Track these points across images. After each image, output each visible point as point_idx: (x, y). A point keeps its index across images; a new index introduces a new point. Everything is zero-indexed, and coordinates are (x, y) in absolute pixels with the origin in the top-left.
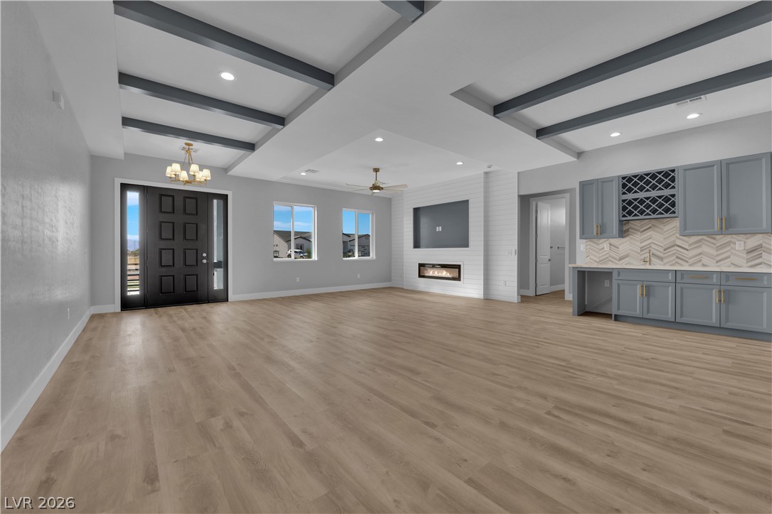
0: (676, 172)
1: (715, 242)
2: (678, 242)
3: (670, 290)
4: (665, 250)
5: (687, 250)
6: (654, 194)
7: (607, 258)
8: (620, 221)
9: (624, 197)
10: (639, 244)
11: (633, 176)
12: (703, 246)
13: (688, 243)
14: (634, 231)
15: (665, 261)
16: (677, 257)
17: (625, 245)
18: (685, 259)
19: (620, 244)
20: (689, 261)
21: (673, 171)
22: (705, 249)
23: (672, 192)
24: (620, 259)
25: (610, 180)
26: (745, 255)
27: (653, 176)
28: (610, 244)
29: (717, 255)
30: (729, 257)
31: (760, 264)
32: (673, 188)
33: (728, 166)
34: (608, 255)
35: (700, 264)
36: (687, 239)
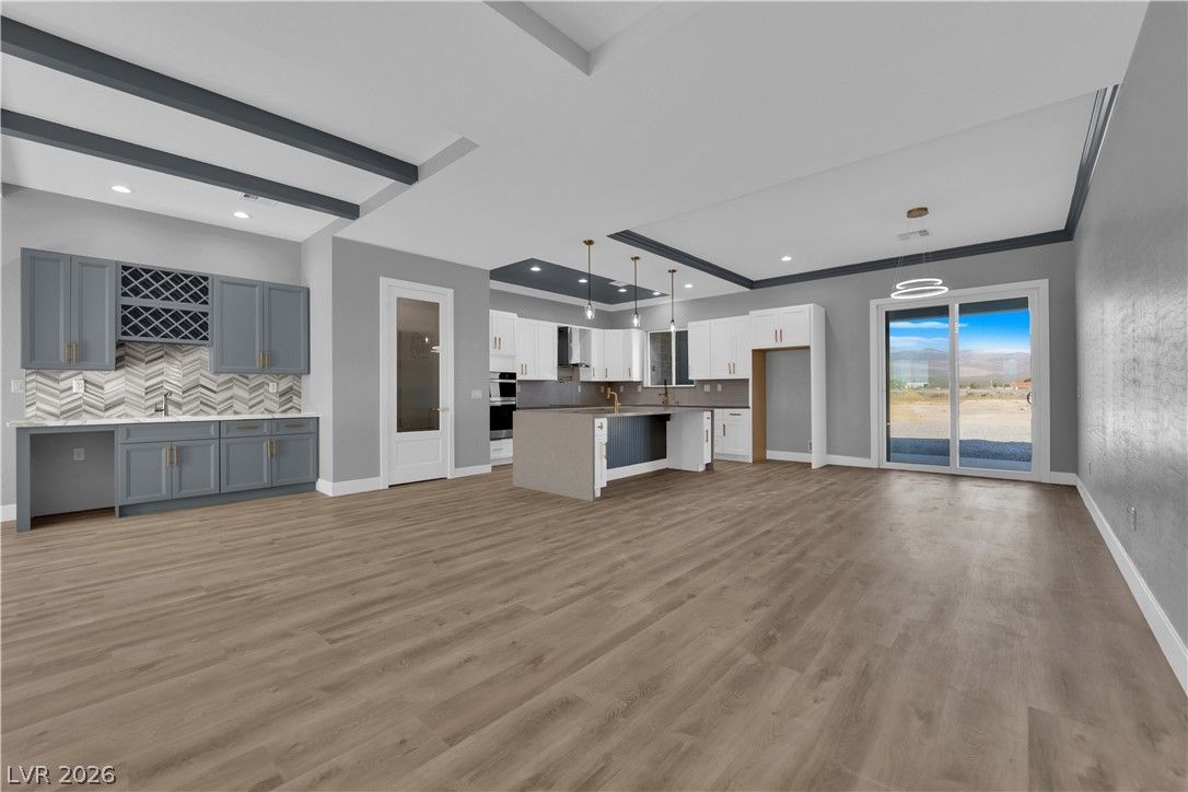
0: (210, 281)
1: (246, 381)
2: (203, 381)
3: (213, 449)
4: (184, 392)
5: (215, 392)
6: (176, 305)
7: (80, 406)
8: (118, 341)
9: (126, 301)
10: (142, 382)
11: (143, 270)
12: (235, 387)
13: (216, 382)
14: (134, 361)
15: (184, 409)
16: (202, 403)
17: (115, 384)
18: (212, 404)
19: (107, 382)
20: (218, 408)
21: (206, 279)
22: (237, 391)
23: (204, 308)
24: (107, 408)
25: (99, 264)
26: (277, 399)
27: (176, 279)
28: (86, 381)
29: (251, 399)
30: (262, 401)
31: (291, 408)
32: (205, 303)
33: (271, 290)
34: (81, 402)
35: (231, 411)
36: (214, 377)
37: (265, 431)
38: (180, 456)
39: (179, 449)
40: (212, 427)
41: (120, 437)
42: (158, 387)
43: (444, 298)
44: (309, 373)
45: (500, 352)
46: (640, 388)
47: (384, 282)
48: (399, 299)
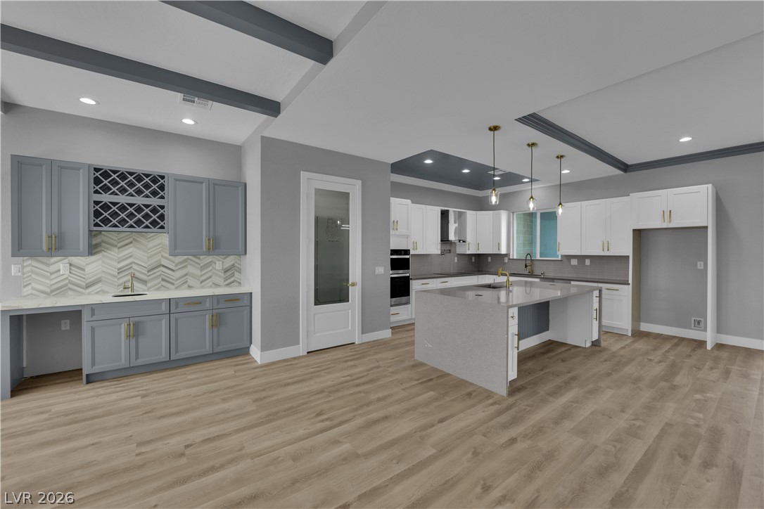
0: (166, 179)
1: (199, 261)
2: (164, 262)
3: (164, 323)
4: (148, 272)
5: (173, 271)
7: (66, 285)
8: (90, 231)
9: (97, 197)
10: (115, 263)
11: (111, 171)
12: (188, 266)
13: (174, 262)
14: (109, 246)
15: (149, 285)
16: (163, 280)
17: (94, 265)
18: (171, 281)
19: (87, 265)
20: (175, 283)
21: (163, 177)
22: (190, 269)
23: (161, 202)
24: (88, 286)
25: (75, 167)
26: (223, 275)
27: (139, 179)
28: (70, 265)
29: (201, 276)
30: (210, 277)
31: (233, 282)
32: (162, 197)
33: (215, 186)
34: (67, 281)
35: (186, 285)
36: (172, 258)
37: (208, 305)
38: (136, 331)
39: (136, 325)
40: (163, 304)
41: (86, 316)
42: (129, 266)
43: (354, 188)
44: (246, 253)
45: (397, 233)
46: (506, 260)
47: (304, 175)
48: (317, 191)
